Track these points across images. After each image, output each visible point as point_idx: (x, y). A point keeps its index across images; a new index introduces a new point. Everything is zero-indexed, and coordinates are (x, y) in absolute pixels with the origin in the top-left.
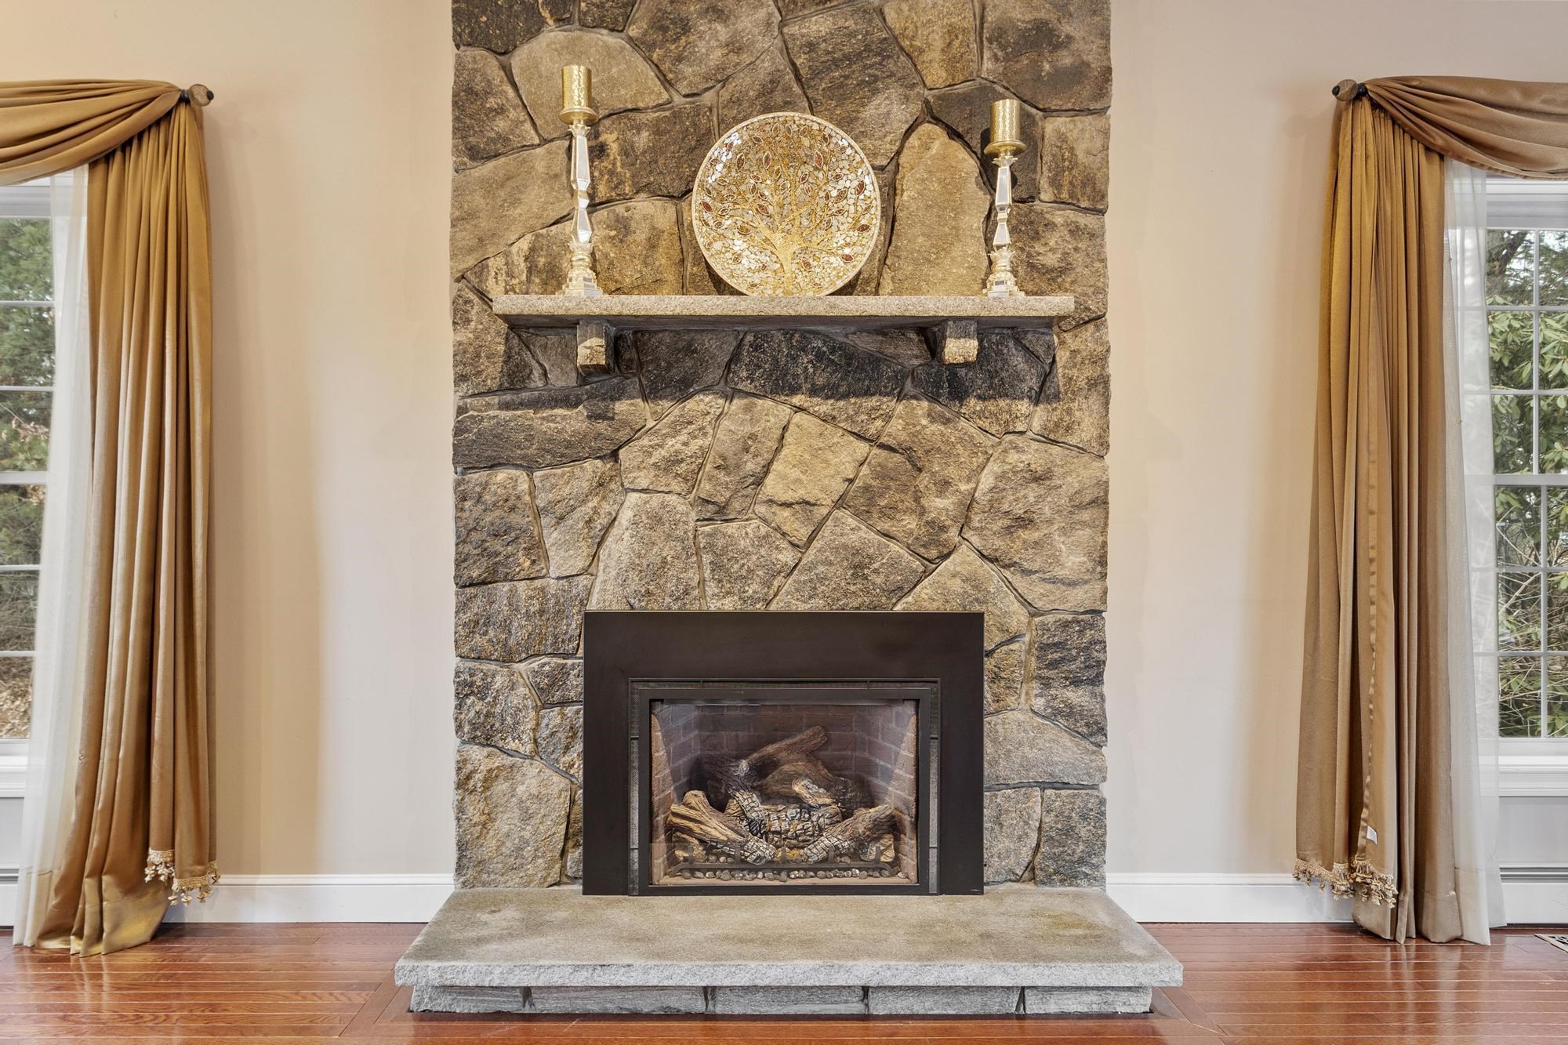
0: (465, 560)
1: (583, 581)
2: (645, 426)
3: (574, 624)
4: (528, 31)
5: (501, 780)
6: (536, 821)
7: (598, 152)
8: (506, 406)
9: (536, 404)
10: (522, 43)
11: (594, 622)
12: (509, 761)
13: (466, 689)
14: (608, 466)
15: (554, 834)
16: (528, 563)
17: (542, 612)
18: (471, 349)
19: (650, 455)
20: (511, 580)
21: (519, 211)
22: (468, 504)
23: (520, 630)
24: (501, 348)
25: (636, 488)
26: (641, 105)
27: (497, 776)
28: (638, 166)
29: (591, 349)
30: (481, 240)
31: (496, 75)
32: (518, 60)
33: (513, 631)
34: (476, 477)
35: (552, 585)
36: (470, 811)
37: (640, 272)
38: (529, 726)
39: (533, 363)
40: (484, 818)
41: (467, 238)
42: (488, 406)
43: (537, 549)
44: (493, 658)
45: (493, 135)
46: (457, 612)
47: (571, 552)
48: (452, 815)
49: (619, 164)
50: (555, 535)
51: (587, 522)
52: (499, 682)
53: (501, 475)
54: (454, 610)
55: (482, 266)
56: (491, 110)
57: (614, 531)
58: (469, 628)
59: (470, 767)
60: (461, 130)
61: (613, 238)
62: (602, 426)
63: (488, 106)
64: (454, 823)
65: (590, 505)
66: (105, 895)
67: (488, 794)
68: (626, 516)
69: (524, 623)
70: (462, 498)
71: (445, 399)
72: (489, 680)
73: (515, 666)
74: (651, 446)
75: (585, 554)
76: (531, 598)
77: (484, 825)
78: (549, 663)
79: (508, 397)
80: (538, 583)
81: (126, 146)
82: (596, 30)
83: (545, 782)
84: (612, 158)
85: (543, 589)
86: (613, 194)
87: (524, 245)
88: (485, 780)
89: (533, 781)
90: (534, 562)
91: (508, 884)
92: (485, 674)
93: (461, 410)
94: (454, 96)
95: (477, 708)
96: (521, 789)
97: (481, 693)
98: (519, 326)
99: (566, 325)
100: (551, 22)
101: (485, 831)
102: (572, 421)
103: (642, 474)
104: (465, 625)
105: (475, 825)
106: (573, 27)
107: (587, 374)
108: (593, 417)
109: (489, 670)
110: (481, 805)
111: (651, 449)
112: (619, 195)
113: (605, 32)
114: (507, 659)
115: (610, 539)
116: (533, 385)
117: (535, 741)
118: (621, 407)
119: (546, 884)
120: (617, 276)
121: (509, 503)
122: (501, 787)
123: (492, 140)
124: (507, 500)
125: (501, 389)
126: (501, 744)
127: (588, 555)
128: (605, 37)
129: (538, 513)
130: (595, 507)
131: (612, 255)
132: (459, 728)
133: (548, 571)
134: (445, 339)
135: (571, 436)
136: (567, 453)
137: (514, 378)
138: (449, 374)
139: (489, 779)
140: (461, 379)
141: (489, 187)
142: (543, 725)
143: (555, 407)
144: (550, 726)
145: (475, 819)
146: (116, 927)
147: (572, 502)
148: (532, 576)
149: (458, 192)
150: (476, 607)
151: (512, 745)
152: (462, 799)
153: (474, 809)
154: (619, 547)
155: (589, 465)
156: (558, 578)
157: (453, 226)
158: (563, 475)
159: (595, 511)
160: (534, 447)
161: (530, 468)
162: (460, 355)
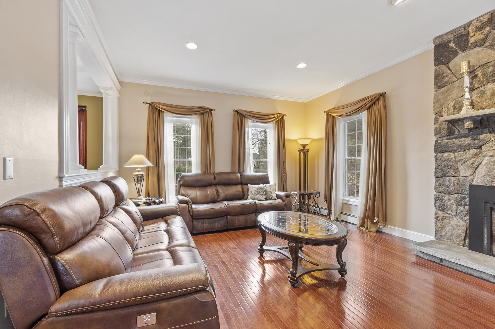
0: (437, 172)
1: (471, 178)
2: (490, 140)
3: (468, 188)
4: (454, 56)
5: (446, 219)
6: (456, 230)
8: (448, 139)
9: (456, 138)
10: (452, 60)
11: (472, 187)
12: (449, 216)
13: (437, 199)
14: (479, 150)
15: (461, 234)
16: (454, 173)
17: (458, 184)
18: (439, 128)
19: (493, 147)
20: (449, 177)
21: (451, 97)
22: (438, 160)
23: (451, 188)
24: (446, 127)
25: (488, 155)
26: (490, 61)
27: (445, 218)
28: (488, 77)
29: (468, 124)
30: (441, 105)
31: (445, 69)
32: (451, 65)
33: (450, 188)
34: (440, 155)
35: (461, 178)
36: (438, 224)
37: (489, 102)
38: (454, 209)
39: (455, 129)
40: (442, 226)
41: (438, 105)
42: (443, 140)
43: (456, 170)
44: (445, 193)
45: (444, 82)
46: (435, 183)
47: (467, 171)
48: (434, 224)
49: (481, 78)
50: (462, 167)
51: (471, 164)
52: (446, 198)
53: (446, 154)
54: (434, 182)
55: (441, 110)
56: (444, 77)
57: (481, 166)
58: (438, 187)
59: (438, 215)
60: (436, 83)
61: (479, 96)
62: (476, 141)
63: (443, 76)
64: (434, 226)
65: (473, 160)
66: (368, 222)
67: (443, 222)
68: (484, 162)
69: (453, 186)
70: (436, 159)
71: (433, 139)
72: (443, 198)
73: (451, 195)
74: (493, 145)
75: (471, 171)
76: (455, 181)
77: (442, 228)
78: (460, 196)
79: (448, 137)
80: (457, 178)
81: (372, 105)
82: (474, 48)
83: (459, 222)
84: (479, 77)
85: (458, 179)
86: (479, 86)
87: (452, 104)
88: (442, 219)
89: (455, 221)
90: (456, 173)
91: (448, 242)
92: (442, 196)
93: (436, 141)
94: (434, 77)
95: (440, 203)
96: (452, 222)
97: (441, 200)
98: (451, 122)
99: (462, 120)
100: (460, 52)
101: (442, 229)
102: (467, 141)
103: (489, 152)
104: (437, 185)
105: (439, 227)
106: (468, 50)
107: (470, 130)
108: (473, 139)
109: (443, 195)
110: (441, 224)
111: (493, 146)
112: (481, 85)
113: (478, 48)
114: (448, 194)
115: (479, 168)
116: (455, 134)
117: (456, 213)
118: (482, 136)
119: (460, 245)
120: (480, 105)
121: (449, 160)
122: (446, 221)
123: (444, 83)
124: (448, 159)
125: (446, 136)
126: (446, 211)
127: (472, 172)
129: (457, 162)
130: (474, 160)
131: (479, 100)
132: (435, 207)
133: (460, 175)
134: (432, 127)
135: (466, 144)
136: (466, 148)
137: (450, 133)
139: (443, 219)
140: (436, 135)
141: (443, 93)
142: (459, 209)
143: (462, 138)
144: (461, 210)
145: (439, 226)
146: (370, 228)
147: (466, 159)
148: (455, 176)
149: (435, 97)
150: (441, 182)
151: (449, 212)
152: (436, 221)
153: (439, 224)
154: (482, 170)
155: (472, 151)
156: (463, 177)
157: (434, 104)
158: (463, 153)
159: (474, 161)
160: (455, 147)
161: (454, 152)
162: (436, 130)
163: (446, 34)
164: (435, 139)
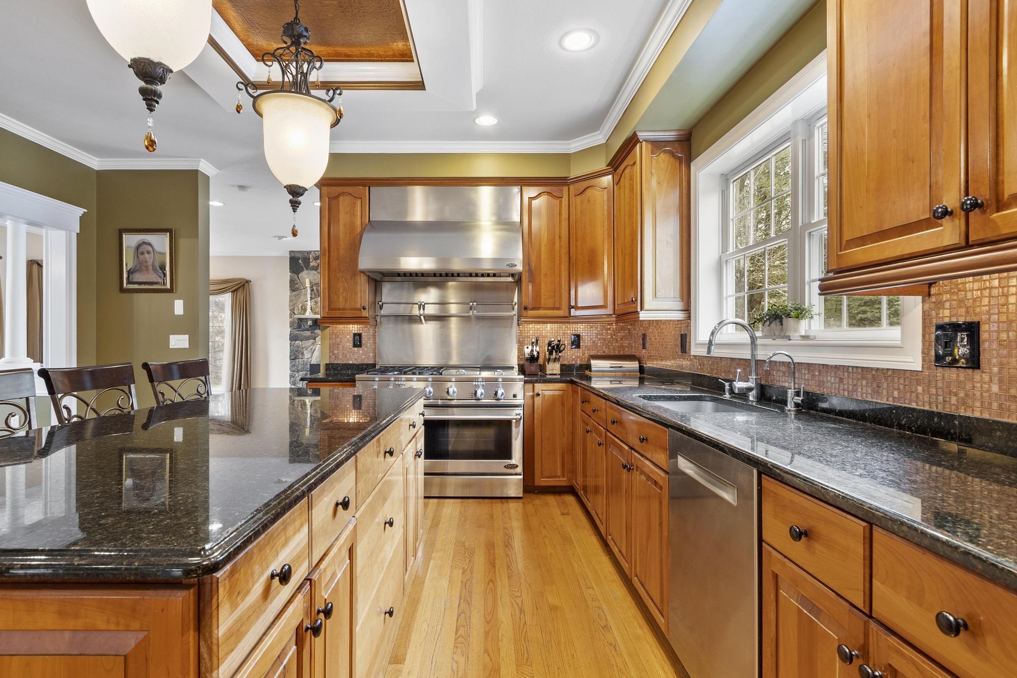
0: (291, 356)
1: (310, 359)
2: (319, 334)
3: (308, 366)
4: (302, 271)
7: (312, 290)
8: (298, 331)
9: (303, 331)
10: (301, 273)
11: (311, 365)
13: (291, 376)
14: (314, 340)
17: (303, 364)
18: (292, 322)
20: (298, 359)
21: (299, 299)
23: (300, 368)
24: (297, 322)
25: (318, 344)
29: (310, 323)
30: (294, 304)
31: (297, 278)
32: (300, 275)
34: (293, 342)
35: (305, 360)
39: (302, 325)
41: (292, 304)
42: (295, 331)
43: (303, 354)
44: (295, 371)
47: (308, 354)
50: (306, 351)
51: (311, 349)
53: (297, 342)
54: (289, 364)
55: (294, 309)
57: (315, 351)
58: (292, 366)
60: (291, 287)
62: (313, 334)
63: (295, 282)
65: (311, 347)
68: (317, 349)
69: (300, 366)
70: (291, 346)
71: (288, 330)
72: (295, 375)
74: (320, 337)
75: (310, 355)
76: (302, 362)
78: (304, 372)
81: (237, 289)
82: (312, 270)
84: (314, 291)
87: (301, 305)
90: (302, 356)
94: (290, 281)
97: (294, 377)
98: (300, 320)
99: (306, 319)
100: (305, 269)
102: (308, 333)
103: (319, 342)
106: (309, 270)
107: (310, 326)
108: (311, 333)
109: (295, 373)
112: (315, 297)
114: (298, 372)
116: (302, 328)
118: (316, 331)
123: (296, 288)
124: (298, 346)
125: (297, 329)
128: (314, 272)
129: (303, 348)
131: (314, 308)
133: (305, 357)
134: (288, 320)
135: (308, 336)
136: (307, 338)
137: (299, 326)
138: (289, 326)
140: (291, 326)
141: (295, 296)
143: (305, 331)
147: (308, 346)
148: (302, 358)
149: (290, 297)
150: (293, 363)
154: (316, 353)
155: (311, 340)
157: (289, 302)
158: (307, 342)
160: (302, 337)
161: (302, 341)
162: (290, 322)
163: (298, 252)
164: (290, 330)
